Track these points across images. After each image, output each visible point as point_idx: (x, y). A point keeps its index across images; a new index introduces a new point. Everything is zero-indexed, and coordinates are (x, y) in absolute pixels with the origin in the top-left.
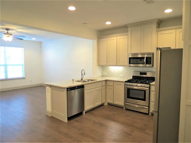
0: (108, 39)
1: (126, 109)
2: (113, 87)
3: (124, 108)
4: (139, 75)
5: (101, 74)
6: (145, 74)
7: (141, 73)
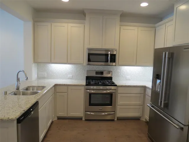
0: (54, 24)
1: (86, 120)
2: (68, 94)
3: (83, 119)
4: (94, 75)
5: (36, 76)
6: (102, 73)
7: (97, 73)
